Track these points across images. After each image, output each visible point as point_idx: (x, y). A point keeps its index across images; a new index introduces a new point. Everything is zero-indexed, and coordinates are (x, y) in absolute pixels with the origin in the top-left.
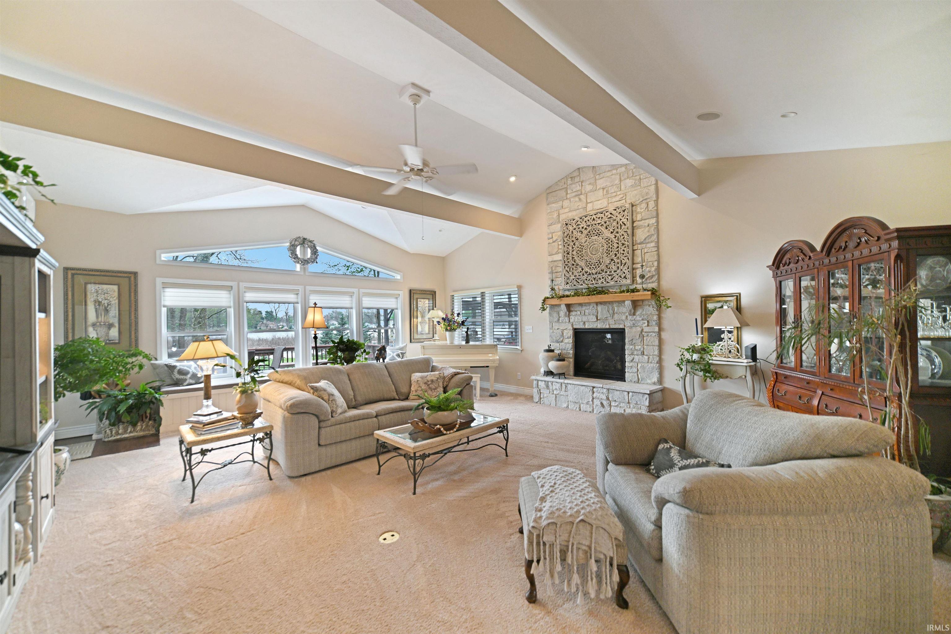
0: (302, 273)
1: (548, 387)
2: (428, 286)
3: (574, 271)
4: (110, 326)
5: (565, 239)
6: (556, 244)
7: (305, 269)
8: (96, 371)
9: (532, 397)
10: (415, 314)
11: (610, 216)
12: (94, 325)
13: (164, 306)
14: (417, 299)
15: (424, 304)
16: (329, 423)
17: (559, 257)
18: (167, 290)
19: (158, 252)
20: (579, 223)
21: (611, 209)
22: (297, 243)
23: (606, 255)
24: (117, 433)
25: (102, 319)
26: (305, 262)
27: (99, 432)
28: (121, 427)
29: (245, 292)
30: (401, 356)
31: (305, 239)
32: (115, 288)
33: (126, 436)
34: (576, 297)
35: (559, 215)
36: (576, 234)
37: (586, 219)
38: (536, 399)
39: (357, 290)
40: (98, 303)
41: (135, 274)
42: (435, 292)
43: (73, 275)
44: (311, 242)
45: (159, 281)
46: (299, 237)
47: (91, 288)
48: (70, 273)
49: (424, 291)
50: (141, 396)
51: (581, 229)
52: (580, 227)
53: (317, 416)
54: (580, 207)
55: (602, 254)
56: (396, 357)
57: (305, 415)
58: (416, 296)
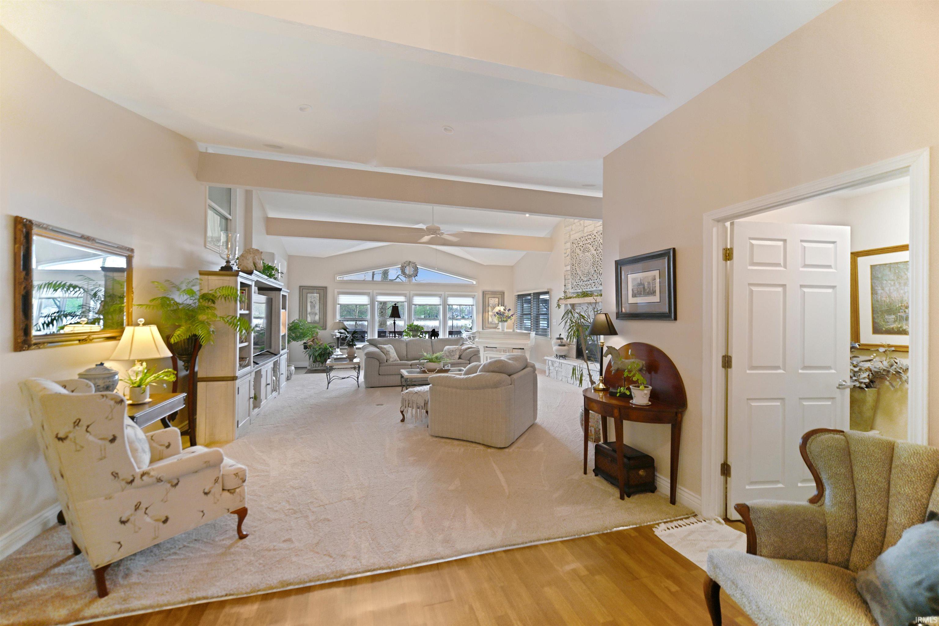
0: (408, 283)
1: (553, 365)
2: (498, 288)
3: (576, 279)
4: (316, 314)
5: (572, 254)
6: (568, 257)
7: (410, 280)
8: (302, 333)
9: (545, 372)
10: (487, 309)
11: (594, 237)
12: (310, 313)
13: (338, 304)
14: (489, 298)
15: (493, 301)
16: (384, 364)
17: (569, 268)
18: (340, 295)
19: (336, 275)
20: (579, 242)
21: (595, 232)
22: (405, 265)
23: (592, 267)
24: (316, 367)
25: (313, 311)
26: (410, 276)
27: (309, 366)
28: (317, 363)
29: (377, 296)
30: (472, 339)
31: (410, 262)
32: (318, 295)
33: (319, 368)
34: (577, 299)
35: (570, 236)
36: (578, 251)
37: (582, 239)
38: (547, 374)
39: (443, 292)
40: (311, 302)
41: (326, 288)
42: (504, 293)
43: (302, 289)
44: (414, 263)
45: (336, 291)
46: (407, 261)
47: (309, 295)
48: (301, 288)
49: (494, 292)
50: (326, 349)
51: (580, 247)
52: (580, 245)
53: (379, 360)
54: (580, 230)
55: (590, 266)
56: (468, 339)
57: (372, 359)
58: (487, 296)
